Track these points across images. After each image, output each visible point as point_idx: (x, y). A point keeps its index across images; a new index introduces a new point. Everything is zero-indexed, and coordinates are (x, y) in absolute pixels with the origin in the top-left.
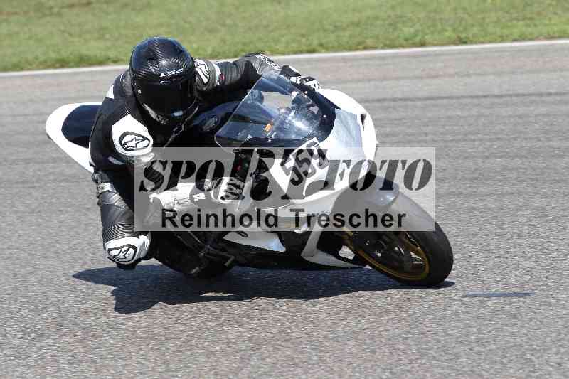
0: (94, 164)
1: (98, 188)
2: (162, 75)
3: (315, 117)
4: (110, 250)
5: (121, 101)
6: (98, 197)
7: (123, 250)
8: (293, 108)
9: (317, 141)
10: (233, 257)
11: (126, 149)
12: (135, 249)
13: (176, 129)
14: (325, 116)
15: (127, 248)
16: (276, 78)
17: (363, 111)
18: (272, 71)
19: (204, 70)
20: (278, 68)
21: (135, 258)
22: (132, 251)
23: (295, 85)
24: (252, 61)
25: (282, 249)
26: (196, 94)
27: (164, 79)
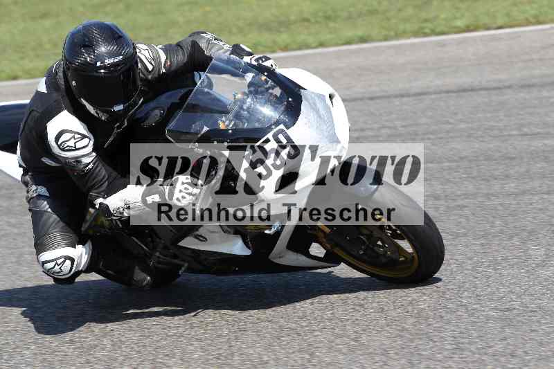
0: (24, 165)
1: (28, 192)
2: (98, 64)
3: (279, 100)
4: (44, 263)
5: (55, 95)
6: (29, 202)
7: (59, 262)
8: (250, 92)
9: (285, 129)
10: (186, 265)
11: (63, 150)
12: (72, 260)
13: (118, 124)
14: (290, 99)
15: (63, 259)
16: (226, 58)
17: (331, 90)
18: (222, 51)
19: (147, 55)
20: (227, 47)
21: (73, 270)
22: (68, 263)
23: (250, 65)
24: (197, 40)
25: (248, 252)
26: (139, 83)
27: (101, 68)
